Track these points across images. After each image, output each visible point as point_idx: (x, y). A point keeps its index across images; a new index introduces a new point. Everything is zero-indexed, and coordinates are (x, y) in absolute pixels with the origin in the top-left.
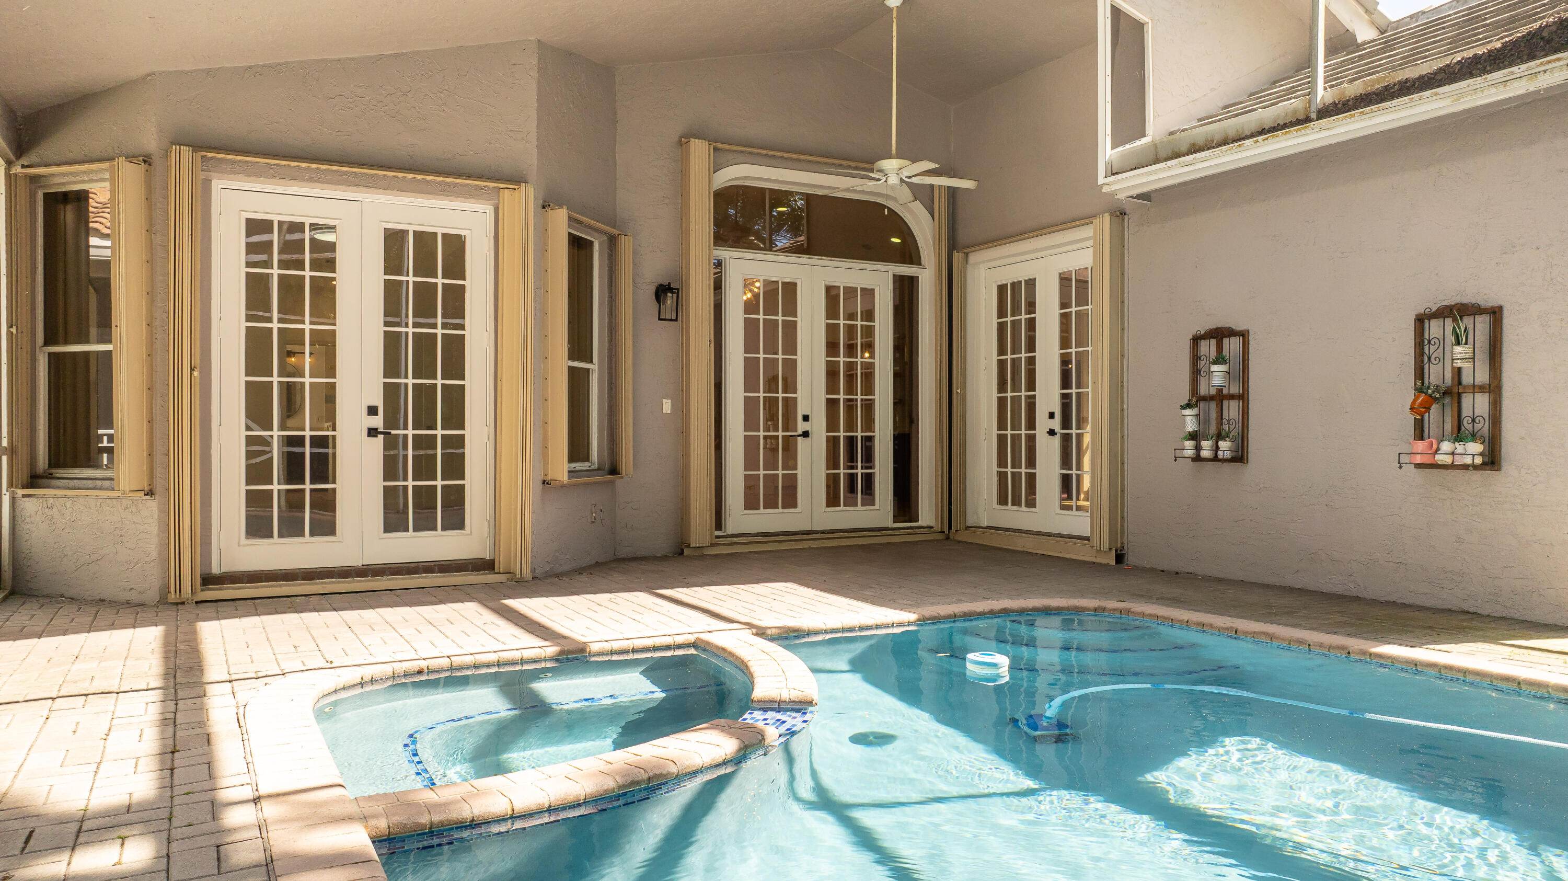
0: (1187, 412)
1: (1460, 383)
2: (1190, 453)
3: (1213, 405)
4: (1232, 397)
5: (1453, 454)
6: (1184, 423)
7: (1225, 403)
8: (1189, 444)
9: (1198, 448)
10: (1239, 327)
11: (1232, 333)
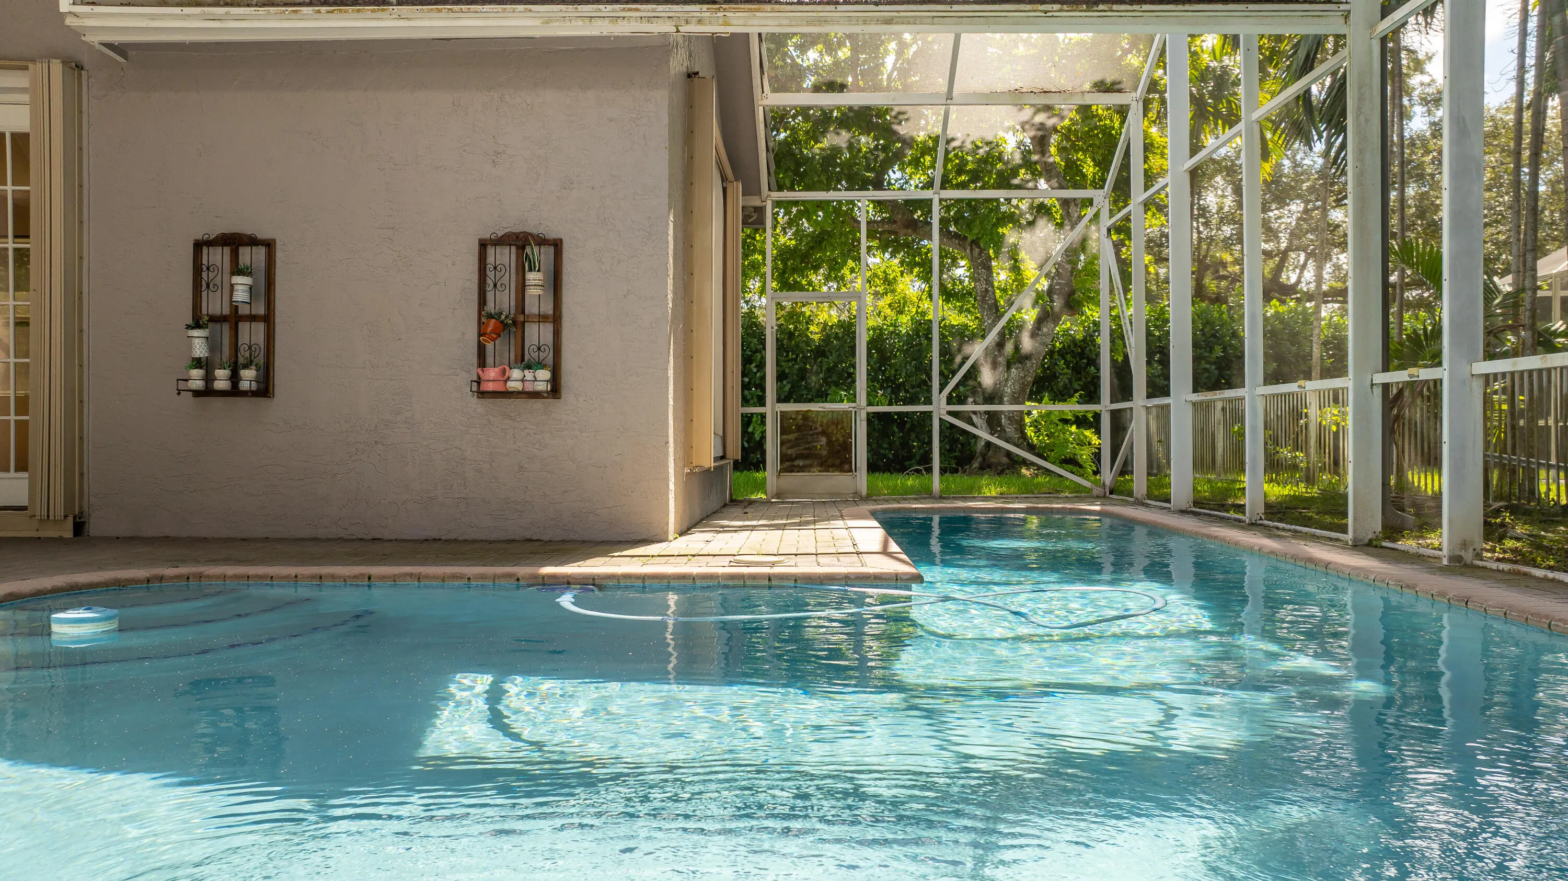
0: (196, 333)
1: (523, 312)
2: (198, 384)
3: (226, 327)
4: (252, 318)
5: (523, 381)
6: (190, 347)
7: (241, 324)
8: (197, 373)
9: (209, 378)
10: (262, 235)
11: (253, 241)
